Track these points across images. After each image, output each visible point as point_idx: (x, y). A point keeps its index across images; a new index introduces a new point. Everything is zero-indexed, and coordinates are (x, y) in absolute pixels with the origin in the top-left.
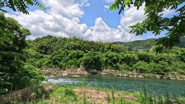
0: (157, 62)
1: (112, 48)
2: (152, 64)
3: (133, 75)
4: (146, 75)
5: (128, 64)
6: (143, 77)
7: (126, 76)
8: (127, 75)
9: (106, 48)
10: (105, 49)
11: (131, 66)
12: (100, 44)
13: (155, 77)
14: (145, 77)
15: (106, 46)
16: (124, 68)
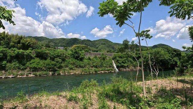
0: (53, 59)
1: (22, 43)
2: (48, 61)
3: (21, 75)
4: (38, 73)
5: (20, 62)
6: (34, 76)
7: (12, 77)
8: (14, 76)
9: (13, 42)
10: (12, 44)
11: (24, 65)
12: (3, 36)
13: (46, 74)
14: (36, 75)
15: (13, 39)
16: (14, 67)
